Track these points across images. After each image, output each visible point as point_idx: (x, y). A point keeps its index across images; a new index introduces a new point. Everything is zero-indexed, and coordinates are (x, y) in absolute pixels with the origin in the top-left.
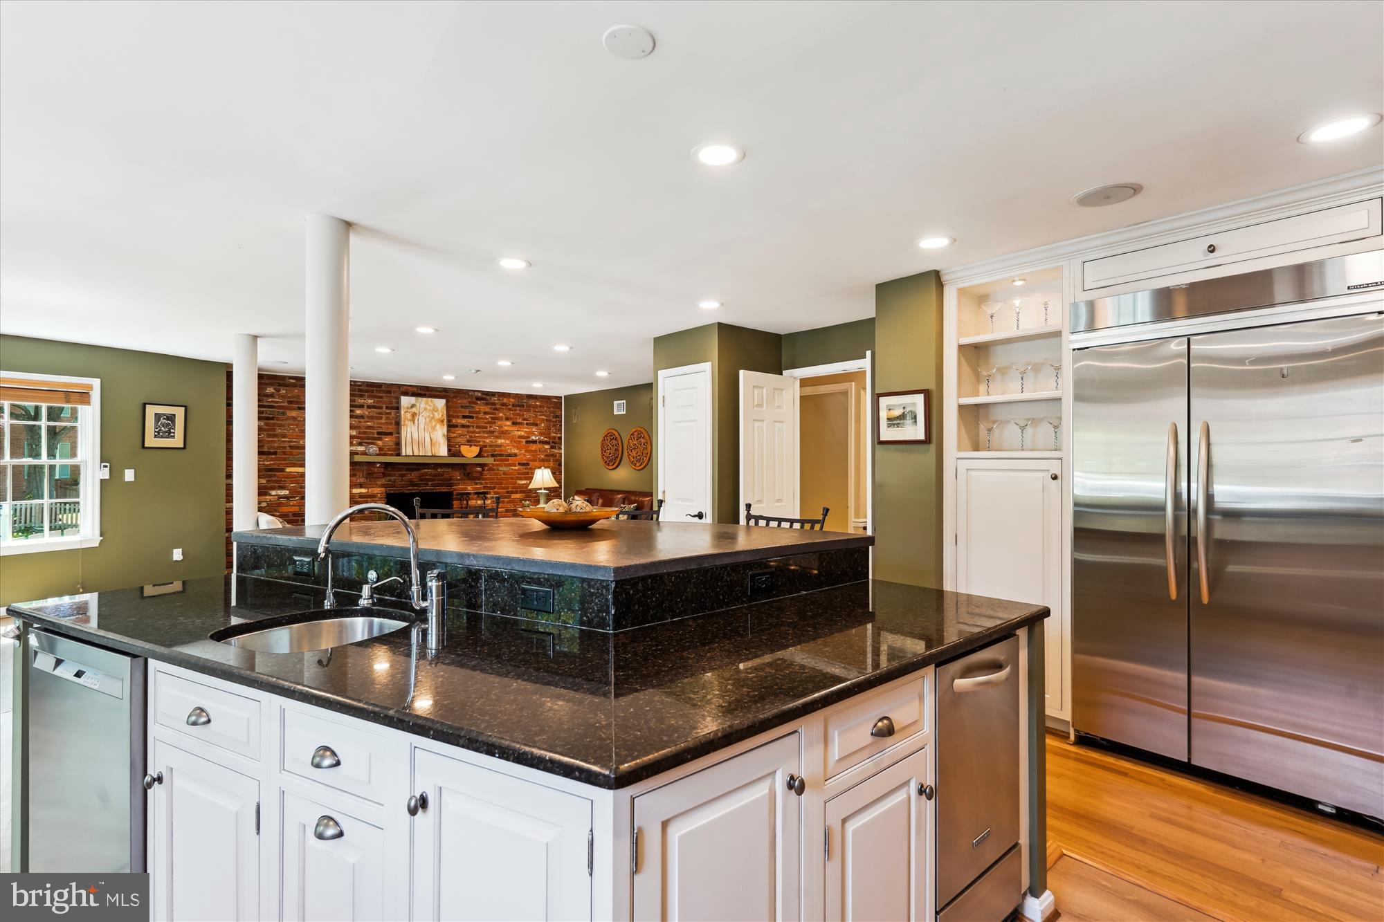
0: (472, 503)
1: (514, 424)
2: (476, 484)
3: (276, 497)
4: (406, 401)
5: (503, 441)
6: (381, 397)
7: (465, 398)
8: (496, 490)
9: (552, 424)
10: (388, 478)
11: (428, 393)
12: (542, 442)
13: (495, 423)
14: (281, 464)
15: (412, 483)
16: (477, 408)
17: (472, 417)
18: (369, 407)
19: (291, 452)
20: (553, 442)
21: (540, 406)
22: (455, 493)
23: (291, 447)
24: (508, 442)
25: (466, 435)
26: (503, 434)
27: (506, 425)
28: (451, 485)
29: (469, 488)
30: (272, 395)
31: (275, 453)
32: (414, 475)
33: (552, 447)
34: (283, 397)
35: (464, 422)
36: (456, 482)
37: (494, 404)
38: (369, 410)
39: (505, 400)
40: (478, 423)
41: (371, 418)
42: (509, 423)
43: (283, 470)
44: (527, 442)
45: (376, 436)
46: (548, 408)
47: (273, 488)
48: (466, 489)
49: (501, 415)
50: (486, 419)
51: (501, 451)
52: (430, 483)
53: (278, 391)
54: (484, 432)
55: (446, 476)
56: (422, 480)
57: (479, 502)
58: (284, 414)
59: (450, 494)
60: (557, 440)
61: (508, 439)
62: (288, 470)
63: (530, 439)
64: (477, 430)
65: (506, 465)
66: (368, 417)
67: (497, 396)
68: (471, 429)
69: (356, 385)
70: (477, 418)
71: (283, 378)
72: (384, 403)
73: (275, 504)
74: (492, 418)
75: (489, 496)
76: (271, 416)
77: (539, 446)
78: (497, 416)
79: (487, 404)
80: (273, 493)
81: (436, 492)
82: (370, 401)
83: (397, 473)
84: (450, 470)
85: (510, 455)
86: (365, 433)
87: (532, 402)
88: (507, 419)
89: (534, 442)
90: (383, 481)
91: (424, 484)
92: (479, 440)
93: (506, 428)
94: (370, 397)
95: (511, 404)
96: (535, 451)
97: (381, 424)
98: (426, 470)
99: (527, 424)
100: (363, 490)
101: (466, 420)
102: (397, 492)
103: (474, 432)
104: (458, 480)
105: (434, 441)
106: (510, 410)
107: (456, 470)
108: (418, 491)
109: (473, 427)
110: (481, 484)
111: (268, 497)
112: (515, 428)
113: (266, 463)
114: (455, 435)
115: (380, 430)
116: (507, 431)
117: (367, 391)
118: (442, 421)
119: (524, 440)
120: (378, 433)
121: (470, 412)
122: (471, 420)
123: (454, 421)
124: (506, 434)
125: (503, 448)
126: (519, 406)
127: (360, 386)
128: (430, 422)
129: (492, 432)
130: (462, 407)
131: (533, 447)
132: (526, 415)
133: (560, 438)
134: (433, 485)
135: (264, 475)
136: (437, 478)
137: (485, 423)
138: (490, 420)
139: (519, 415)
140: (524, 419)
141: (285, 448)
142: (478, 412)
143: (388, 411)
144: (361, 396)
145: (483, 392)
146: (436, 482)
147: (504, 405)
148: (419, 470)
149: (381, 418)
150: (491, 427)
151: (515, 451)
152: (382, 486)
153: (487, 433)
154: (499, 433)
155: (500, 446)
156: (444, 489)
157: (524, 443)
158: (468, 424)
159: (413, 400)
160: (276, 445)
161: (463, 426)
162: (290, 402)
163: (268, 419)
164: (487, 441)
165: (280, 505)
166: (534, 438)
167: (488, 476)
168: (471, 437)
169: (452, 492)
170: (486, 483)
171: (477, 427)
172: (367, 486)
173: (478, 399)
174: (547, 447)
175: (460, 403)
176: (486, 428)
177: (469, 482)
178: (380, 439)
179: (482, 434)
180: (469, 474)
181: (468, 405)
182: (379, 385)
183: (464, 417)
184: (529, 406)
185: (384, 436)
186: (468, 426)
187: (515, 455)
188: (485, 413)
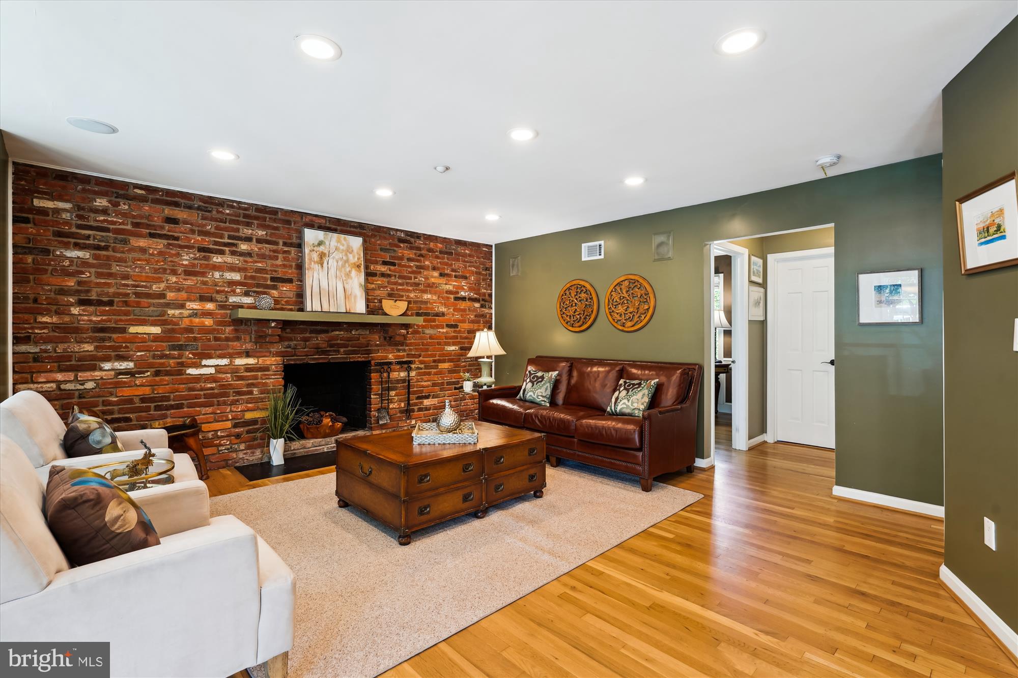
0: (395, 375)
1: (441, 275)
2: (399, 351)
3: (113, 373)
4: (311, 236)
5: (429, 296)
6: (276, 228)
7: (385, 238)
8: (421, 358)
9: (482, 277)
10: (286, 343)
11: (339, 228)
12: (471, 299)
13: (420, 273)
14: (121, 320)
15: (319, 350)
16: (400, 252)
17: (393, 264)
18: (259, 241)
19: (138, 303)
20: (483, 300)
21: (470, 256)
22: (373, 362)
23: (137, 295)
24: (435, 298)
25: (386, 287)
26: (430, 287)
27: (432, 277)
28: (369, 352)
29: (390, 356)
30: (105, 211)
31: (111, 303)
32: (320, 340)
33: (482, 306)
34: (124, 215)
35: (384, 269)
36: (376, 348)
37: (419, 249)
38: (260, 246)
39: (432, 245)
40: (400, 271)
41: (262, 257)
42: (436, 274)
43: (124, 330)
44: (456, 299)
45: (269, 282)
46: (478, 257)
47: (107, 359)
48: (386, 357)
49: (427, 263)
50: (410, 267)
51: (427, 308)
52: (342, 350)
53: (116, 205)
54: (407, 284)
55: (362, 341)
56: (332, 346)
57: (403, 374)
58: (125, 242)
59: (367, 363)
60: (487, 297)
61: (435, 293)
62: (133, 329)
63: (459, 295)
64: (400, 281)
65: (432, 327)
66: (258, 255)
67: (422, 238)
68: (393, 279)
69: (240, 208)
70: (400, 265)
71: (125, 185)
72: (280, 237)
73: (111, 383)
74: (417, 267)
75: (413, 366)
76: (103, 244)
77: (468, 303)
78: (423, 264)
79: (411, 248)
80: (107, 366)
81: (350, 362)
82: (261, 233)
83: (299, 336)
84: (368, 333)
85: (437, 315)
86: (252, 278)
87: (460, 249)
88: (434, 269)
89: (464, 299)
90: (280, 347)
91: (334, 351)
92: (401, 293)
93: (433, 280)
94: (262, 227)
95: (438, 250)
96: (464, 310)
97: (277, 266)
98: (337, 333)
99: (456, 277)
100: (251, 361)
101: (387, 267)
102: (298, 362)
103: (396, 283)
104: (377, 345)
105: (348, 293)
106: (437, 257)
107: (374, 333)
108: (326, 361)
109: (395, 276)
110: (404, 351)
111: (97, 374)
112: (442, 281)
113: (94, 319)
114: (373, 286)
115: (275, 275)
116: (433, 283)
117: (257, 218)
118: (359, 266)
119: (452, 296)
120: (273, 279)
121: (391, 257)
122: (392, 268)
123: (372, 267)
124: (432, 287)
125: (429, 305)
126: (447, 253)
127: (245, 209)
128: (343, 266)
129: (417, 284)
130: (381, 250)
131: (463, 305)
132: (457, 265)
133: (490, 295)
134: (346, 353)
135: (90, 338)
136: (350, 343)
137: (410, 272)
138: (414, 269)
139: (446, 264)
140: (453, 270)
141: (127, 295)
142: (401, 258)
143: (286, 249)
144: (248, 225)
145: (406, 233)
146: (350, 348)
147: (430, 250)
148: (327, 332)
149: (277, 258)
150: (415, 278)
151: (443, 309)
152: (277, 354)
153: (411, 286)
154: (424, 286)
155: (426, 302)
156: (360, 358)
157: (453, 300)
158: (389, 272)
159: (320, 235)
160: (111, 290)
161: (383, 275)
162: (136, 225)
163: (98, 248)
164: (412, 295)
165: (118, 385)
166: (463, 293)
167: (412, 341)
168: (392, 289)
169: (369, 362)
170: (410, 350)
171: (400, 277)
172: (258, 354)
173: (401, 240)
174: (477, 305)
175: (379, 245)
176: (410, 278)
177: (390, 348)
178: (275, 288)
179: (405, 287)
180: (391, 338)
181: (388, 247)
182: (274, 211)
183: (385, 263)
184: (458, 254)
185: (280, 284)
186: (389, 276)
187: (443, 314)
188: (409, 260)
